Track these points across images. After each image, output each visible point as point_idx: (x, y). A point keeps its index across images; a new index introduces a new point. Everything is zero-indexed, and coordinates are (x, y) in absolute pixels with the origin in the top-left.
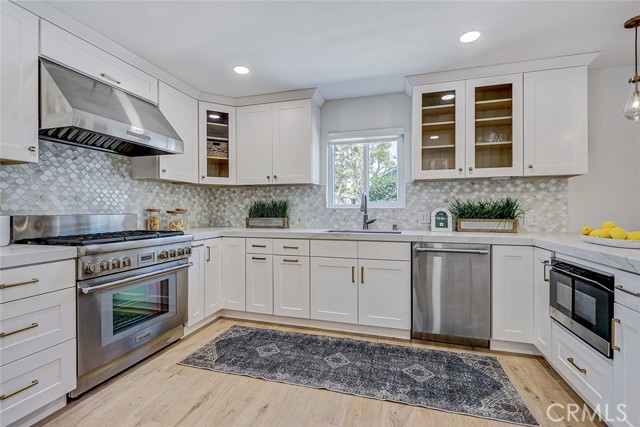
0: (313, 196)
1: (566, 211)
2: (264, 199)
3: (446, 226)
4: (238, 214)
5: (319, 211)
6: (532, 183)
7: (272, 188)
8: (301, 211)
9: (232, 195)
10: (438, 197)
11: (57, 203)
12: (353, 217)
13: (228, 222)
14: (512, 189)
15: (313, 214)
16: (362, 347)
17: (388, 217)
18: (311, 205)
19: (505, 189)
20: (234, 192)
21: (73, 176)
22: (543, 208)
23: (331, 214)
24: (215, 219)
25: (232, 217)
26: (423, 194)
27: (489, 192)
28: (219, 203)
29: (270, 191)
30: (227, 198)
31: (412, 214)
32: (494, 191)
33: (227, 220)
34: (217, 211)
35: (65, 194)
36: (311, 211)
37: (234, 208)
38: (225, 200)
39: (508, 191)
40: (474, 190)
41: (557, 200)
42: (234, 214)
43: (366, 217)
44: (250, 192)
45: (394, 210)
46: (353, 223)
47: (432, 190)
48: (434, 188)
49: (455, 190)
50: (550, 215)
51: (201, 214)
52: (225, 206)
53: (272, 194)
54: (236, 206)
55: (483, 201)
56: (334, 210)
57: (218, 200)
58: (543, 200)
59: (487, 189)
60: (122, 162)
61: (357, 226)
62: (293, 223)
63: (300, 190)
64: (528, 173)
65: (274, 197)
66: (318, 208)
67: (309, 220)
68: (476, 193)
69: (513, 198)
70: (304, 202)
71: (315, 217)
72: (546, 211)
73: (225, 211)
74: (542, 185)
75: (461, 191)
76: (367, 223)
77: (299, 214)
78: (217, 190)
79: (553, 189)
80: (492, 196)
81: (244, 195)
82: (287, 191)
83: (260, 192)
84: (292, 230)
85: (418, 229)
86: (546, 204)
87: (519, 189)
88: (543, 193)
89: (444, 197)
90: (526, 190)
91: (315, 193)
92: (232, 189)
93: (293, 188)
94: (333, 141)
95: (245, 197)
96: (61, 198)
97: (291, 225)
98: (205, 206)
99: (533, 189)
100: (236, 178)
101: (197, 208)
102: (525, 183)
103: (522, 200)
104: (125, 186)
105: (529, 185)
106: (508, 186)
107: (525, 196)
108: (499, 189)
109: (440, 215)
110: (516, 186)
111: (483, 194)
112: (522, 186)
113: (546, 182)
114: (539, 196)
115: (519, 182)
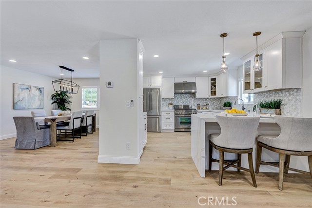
1: (300, 105)
2: (226, 101)
3: (255, 111)
6: (288, 92)
14: (281, 95)
19: (279, 95)
21: (183, 99)
22: (291, 104)
43: (243, 107)
50: (294, 107)
58: (292, 100)
59: (274, 96)
60: (192, 95)
68: (271, 97)
69: (281, 99)
74: (291, 93)
76: (243, 109)
86: (293, 102)
87: (283, 95)
88: (292, 96)
98: (219, 103)
99: (288, 95)
100: (218, 95)
101: (215, 104)
102: (285, 92)
103: (285, 100)
104: (193, 100)
105: (287, 93)
106: (280, 93)
107: (285, 98)
108: (277, 95)
109: (255, 106)
110: (283, 93)
111: (273, 98)
112: (285, 93)
113: (293, 91)
114: (290, 98)
115: (283, 91)
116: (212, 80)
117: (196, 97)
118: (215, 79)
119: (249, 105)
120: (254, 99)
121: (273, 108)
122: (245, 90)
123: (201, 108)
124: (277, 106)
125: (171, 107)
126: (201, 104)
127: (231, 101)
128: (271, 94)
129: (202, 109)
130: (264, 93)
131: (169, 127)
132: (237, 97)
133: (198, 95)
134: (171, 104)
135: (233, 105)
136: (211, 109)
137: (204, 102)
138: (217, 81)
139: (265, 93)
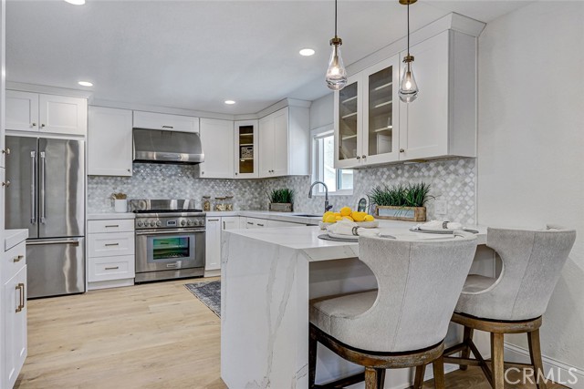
0: (305, 185)
1: (472, 198)
6: (443, 165)
9: (270, 185)
11: (152, 193)
14: (426, 174)
15: (305, 200)
18: (304, 193)
19: (421, 174)
20: (271, 183)
21: (160, 179)
22: (452, 194)
24: (264, 204)
26: (364, 181)
27: (408, 178)
28: (265, 192)
35: (156, 189)
36: (304, 198)
39: (424, 176)
41: (465, 184)
43: (327, 203)
44: (277, 183)
47: (370, 177)
48: (372, 174)
49: (385, 176)
50: (458, 203)
51: (252, 200)
52: (267, 194)
55: (404, 187)
57: (265, 189)
58: (453, 185)
59: (406, 175)
60: (188, 169)
62: (295, 208)
65: (287, 186)
66: (307, 195)
68: (399, 179)
69: (427, 182)
70: (301, 190)
72: (454, 198)
73: (267, 198)
74: (452, 168)
77: (298, 200)
78: (264, 182)
79: (461, 171)
80: (411, 182)
81: (275, 185)
82: (293, 181)
83: (281, 182)
86: (455, 189)
87: (432, 173)
88: (453, 176)
89: (378, 184)
90: (437, 174)
91: (306, 182)
92: (270, 181)
94: (319, 135)
95: (275, 187)
96: (154, 191)
98: (256, 194)
99: (443, 172)
100: (258, 173)
101: (248, 196)
102: (437, 166)
103: (434, 185)
104: (190, 183)
105: (440, 168)
106: (424, 170)
107: (436, 181)
108: (416, 174)
109: (362, 201)
110: (429, 170)
111: (404, 179)
112: (435, 169)
113: (455, 164)
114: (449, 181)
115: (432, 165)
116: (244, 129)
117: (201, 176)
118: (249, 129)
119: (340, 197)
120: (356, 182)
121: (412, 205)
122: (341, 158)
123: (212, 207)
124: (416, 199)
125: (121, 205)
126: (213, 195)
127: (290, 188)
128: (400, 172)
129: (216, 209)
130: (381, 170)
131: (115, 272)
132: (307, 177)
133: (205, 171)
134: (121, 196)
135: (299, 198)
136: (237, 211)
137: (221, 192)
138: (255, 134)
139: (385, 169)
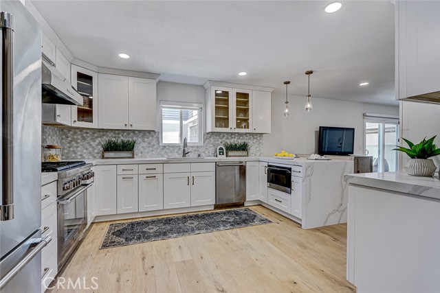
0: (151, 138)
2: (113, 139)
3: (223, 154)
4: (91, 149)
5: (155, 147)
7: (120, 132)
8: (143, 147)
9: (85, 135)
10: (218, 141)
12: (176, 151)
13: (81, 155)
14: (246, 138)
15: (151, 149)
16: (197, 216)
17: (195, 151)
18: (149, 143)
20: (87, 133)
23: (163, 149)
24: (68, 153)
25: (85, 151)
26: (211, 139)
28: (71, 141)
29: (119, 134)
30: (79, 137)
31: (207, 149)
32: (239, 139)
33: (79, 153)
34: (70, 147)
36: (149, 147)
37: (87, 145)
38: (78, 139)
39: (244, 139)
40: (232, 138)
41: (260, 143)
42: (87, 149)
43: (185, 150)
44: (101, 133)
45: (198, 147)
46: (176, 154)
47: (215, 137)
48: (217, 136)
49: (225, 137)
52: (77, 143)
53: (120, 135)
54: (88, 143)
55: (236, 143)
56: (165, 147)
57: (70, 139)
58: (256, 143)
59: (237, 138)
61: (178, 155)
62: (137, 155)
63: (141, 134)
64: (254, 132)
65: (122, 138)
66: (154, 145)
67: (148, 153)
70: (144, 142)
71: (152, 151)
72: (256, 147)
73: (77, 147)
74: (255, 137)
75: (227, 138)
76: (185, 154)
77: (142, 149)
78: (69, 131)
79: (258, 138)
80: (239, 141)
81: (96, 135)
82: (132, 134)
83: (110, 134)
84: (137, 159)
85: (209, 156)
87: (248, 138)
88: (256, 140)
89: (220, 141)
90: (250, 138)
91: (152, 136)
92: (85, 131)
93: (136, 132)
94: (163, 106)
95: (97, 137)
97: (135, 156)
100: (98, 122)
103: (249, 143)
109: (221, 149)
120: (205, 139)
132: (154, 132)
138: (94, 85)
